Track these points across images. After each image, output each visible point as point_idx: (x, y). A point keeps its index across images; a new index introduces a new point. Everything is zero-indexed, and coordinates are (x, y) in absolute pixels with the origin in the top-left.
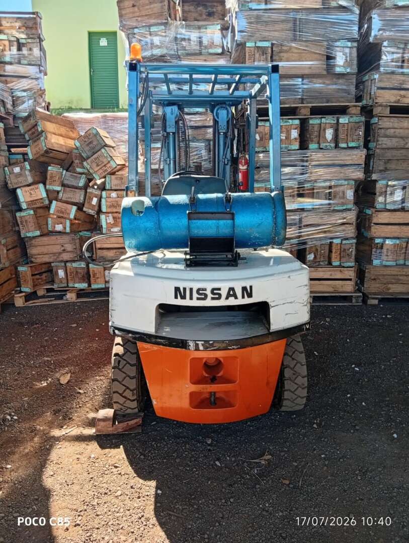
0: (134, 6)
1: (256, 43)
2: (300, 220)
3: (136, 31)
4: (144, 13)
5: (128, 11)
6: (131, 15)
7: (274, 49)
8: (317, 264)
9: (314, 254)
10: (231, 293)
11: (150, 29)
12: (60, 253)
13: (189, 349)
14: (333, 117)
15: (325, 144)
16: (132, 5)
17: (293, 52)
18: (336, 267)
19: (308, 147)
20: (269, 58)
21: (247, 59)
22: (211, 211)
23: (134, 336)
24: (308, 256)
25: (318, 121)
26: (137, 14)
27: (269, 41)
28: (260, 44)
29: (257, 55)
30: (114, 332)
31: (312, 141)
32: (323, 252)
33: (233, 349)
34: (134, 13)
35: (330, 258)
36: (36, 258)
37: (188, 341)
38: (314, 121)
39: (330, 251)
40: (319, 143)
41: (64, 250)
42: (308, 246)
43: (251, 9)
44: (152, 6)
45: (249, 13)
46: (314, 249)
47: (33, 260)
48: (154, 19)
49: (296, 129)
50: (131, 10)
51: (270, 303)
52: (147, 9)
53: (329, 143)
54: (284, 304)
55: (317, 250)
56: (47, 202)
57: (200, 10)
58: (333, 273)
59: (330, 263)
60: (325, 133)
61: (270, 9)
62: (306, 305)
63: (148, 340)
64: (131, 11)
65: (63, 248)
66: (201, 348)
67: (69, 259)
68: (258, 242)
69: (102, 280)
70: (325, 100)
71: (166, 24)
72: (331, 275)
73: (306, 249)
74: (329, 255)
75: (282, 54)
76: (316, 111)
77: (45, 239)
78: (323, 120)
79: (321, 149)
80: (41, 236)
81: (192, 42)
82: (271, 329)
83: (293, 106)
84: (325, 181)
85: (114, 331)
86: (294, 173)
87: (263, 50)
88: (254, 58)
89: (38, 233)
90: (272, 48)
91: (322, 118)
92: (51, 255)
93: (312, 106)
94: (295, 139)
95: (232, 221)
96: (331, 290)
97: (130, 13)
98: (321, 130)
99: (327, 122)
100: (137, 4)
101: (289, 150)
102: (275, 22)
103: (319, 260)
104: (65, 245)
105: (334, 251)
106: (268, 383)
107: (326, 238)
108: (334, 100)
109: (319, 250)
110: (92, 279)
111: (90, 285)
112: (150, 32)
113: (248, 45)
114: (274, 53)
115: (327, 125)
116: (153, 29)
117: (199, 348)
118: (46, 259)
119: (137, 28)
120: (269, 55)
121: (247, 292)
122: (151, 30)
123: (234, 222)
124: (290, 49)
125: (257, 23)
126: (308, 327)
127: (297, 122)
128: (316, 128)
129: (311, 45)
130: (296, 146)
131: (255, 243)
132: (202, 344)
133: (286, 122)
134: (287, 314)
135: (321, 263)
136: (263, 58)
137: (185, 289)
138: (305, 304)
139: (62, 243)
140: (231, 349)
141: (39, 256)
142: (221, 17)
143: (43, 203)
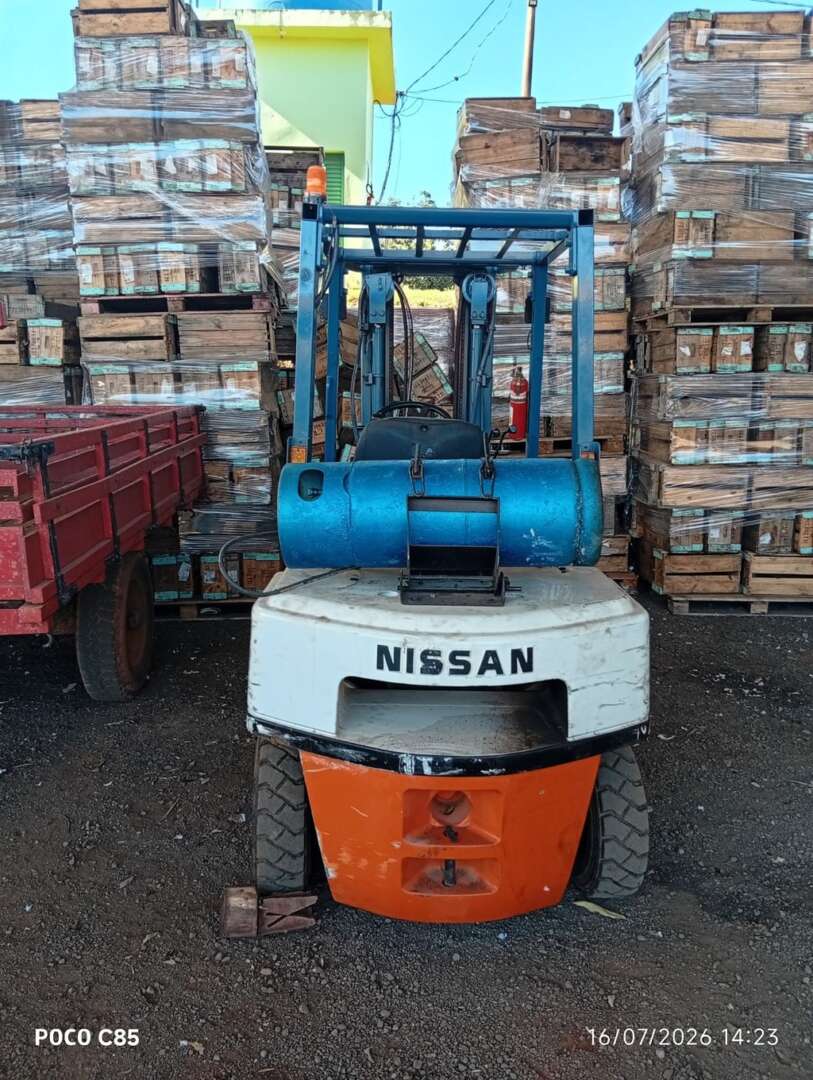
0: (487, 147)
1: (691, 213)
2: (751, 481)
3: (488, 185)
4: (502, 158)
5: (476, 154)
6: (482, 161)
7: (717, 222)
8: (775, 551)
9: (772, 535)
10: (491, 662)
11: (510, 182)
13: (403, 772)
14: (807, 325)
15: (793, 365)
16: (484, 145)
17: (745, 227)
18: (806, 556)
19: (767, 367)
20: (710, 235)
21: (676, 235)
22: (453, 494)
23: (294, 738)
24: (761, 538)
25: (783, 330)
26: (492, 160)
27: (711, 210)
28: (697, 215)
29: (692, 231)
30: (255, 729)
31: (773, 360)
32: (784, 531)
33: (492, 774)
34: (486, 157)
35: (794, 542)
37: (400, 756)
38: (777, 330)
39: (796, 531)
40: (783, 362)
42: (761, 522)
43: (684, 162)
44: (517, 148)
45: (680, 167)
46: (771, 526)
48: (519, 168)
49: (747, 340)
50: (483, 152)
51: (568, 684)
52: (509, 153)
53: (799, 362)
54: (597, 685)
55: (775, 528)
57: (583, 153)
58: (800, 566)
59: (795, 551)
60: (793, 348)
61: (713, 162)
62: (641, 688)
63: (321, 748)
64: (483, 154)
66: (427, 770)
68: (545, 556)
70: (790, 297)
71: (537, 177)
72: (797, 569)
73: (758, 526)
74: (794, 536)
75: (729, 230)
76: (780, 315)
78: (792, 329)
79: (787, 371)
81: (572, 204)
82: (570, 735)
83: (745, 306)
84: (793, 420)
85: (255, 726)
86: (744, 407)
87: (702, 224)
88: (688, 234)
90: (715, 220)
91: (788, 325)
93: (776, 308)
94: (746, 355)
95: (493, 514)
96: (797, 592)
97: (480, 157)
98: (787, 343)
99: (798, 331)
100: (493, 144)
101: (737, 372)
102: (721, 181)
103: (778, 545)
105: (803, 530)
106: (561, 845)
107: (789, 510)
108: (804, 298)
109: (779, 528)
112: (510, 186)
113: (680, 215)
114: (717, 227)
115: (798, 337)
116: (516, 183)
117: (423, 771)
119: (488, 180)
120: (711, 231)
121: (523, 660)
122: (513, 185)
123: (499, 517)
124: (741, 222)
125: (693, 181)
126: (644, 732)
127: (750, 330)
128: (779, 340)
129: (773, 217)
130: (747, 366)
131: (540, 557)
132: (429, 762)
133: (734, 330)
134: (603, 705)
135: (783, 550)
136: (701, 234)
137: (397, 651)
138: (640, 685)
140: (487, 775)
142: (614, 163)
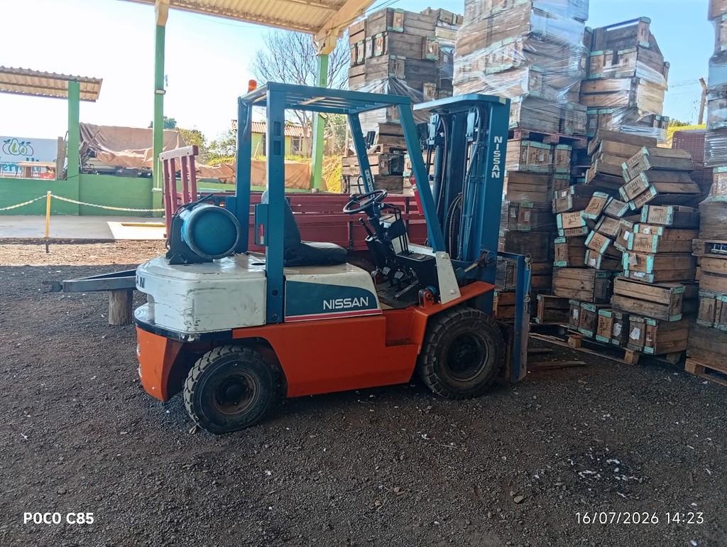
12: (579, 290)
36: (558, 291)
41: (583, 288)
47: (555, 292)
54: (164, 305)
56: (586, 231)
65: (582, 286)
67: (585, 300)
69: (609, 332)
77: (569, 271)
80: (567, 267)
89: (565, 264)
92: (571, 291)
104: (584, 282)
110: (599, 329)
111: (595, 334)
118: (565, 294)
139: (582, 279)
141: (560, 289)
143: (581, 232)
